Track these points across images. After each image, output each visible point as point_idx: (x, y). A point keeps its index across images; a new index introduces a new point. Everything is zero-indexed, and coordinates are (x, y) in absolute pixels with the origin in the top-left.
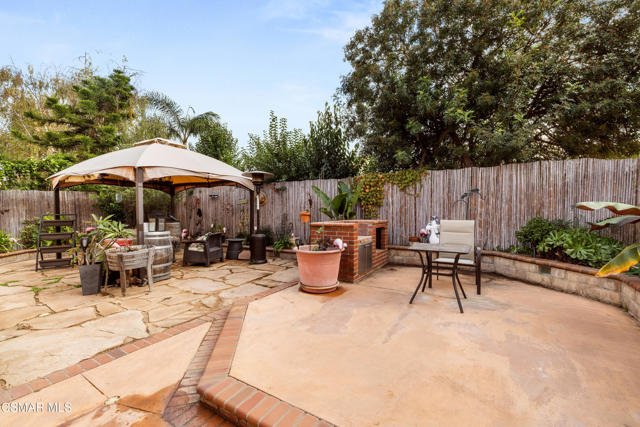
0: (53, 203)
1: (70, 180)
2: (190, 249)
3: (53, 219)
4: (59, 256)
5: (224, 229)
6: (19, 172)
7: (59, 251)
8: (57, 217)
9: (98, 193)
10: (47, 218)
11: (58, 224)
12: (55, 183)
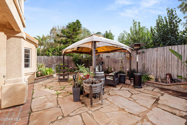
0: (63, 59)
1: (67, 51)
2: (107, 78)
3: (62, 64)
4: (64, 77)
5: (113, 69)
6: (55, 51)
7: (64, 76)
8: (64, 64)
9: (73, 57)
10: (61, 64)
11: (64, 66)
12: (63, 52)
